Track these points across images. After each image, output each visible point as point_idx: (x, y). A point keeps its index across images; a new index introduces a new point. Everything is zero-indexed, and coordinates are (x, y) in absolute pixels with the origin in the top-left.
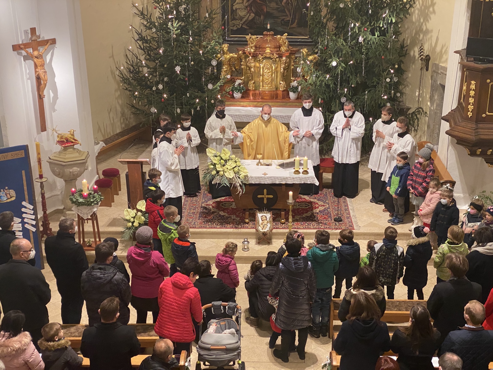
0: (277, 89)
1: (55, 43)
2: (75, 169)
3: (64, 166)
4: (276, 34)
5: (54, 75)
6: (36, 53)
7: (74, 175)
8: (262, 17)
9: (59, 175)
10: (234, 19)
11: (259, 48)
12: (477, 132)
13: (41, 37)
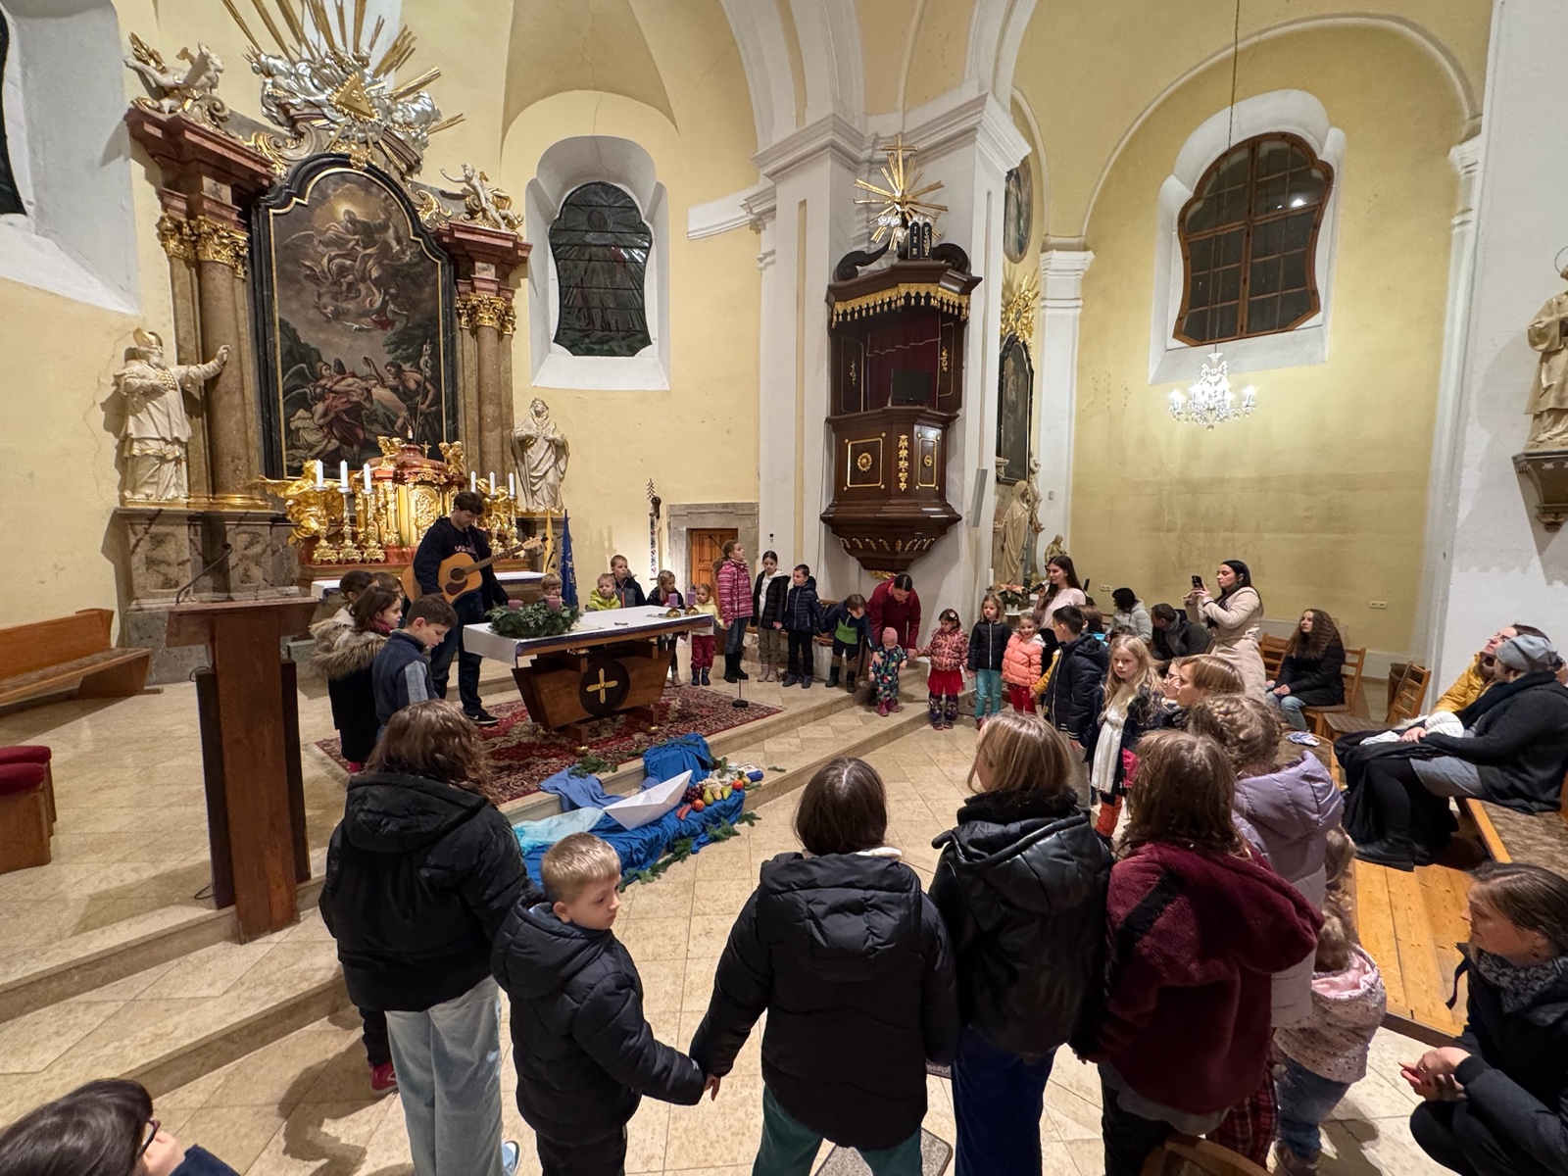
10: (292, 446)
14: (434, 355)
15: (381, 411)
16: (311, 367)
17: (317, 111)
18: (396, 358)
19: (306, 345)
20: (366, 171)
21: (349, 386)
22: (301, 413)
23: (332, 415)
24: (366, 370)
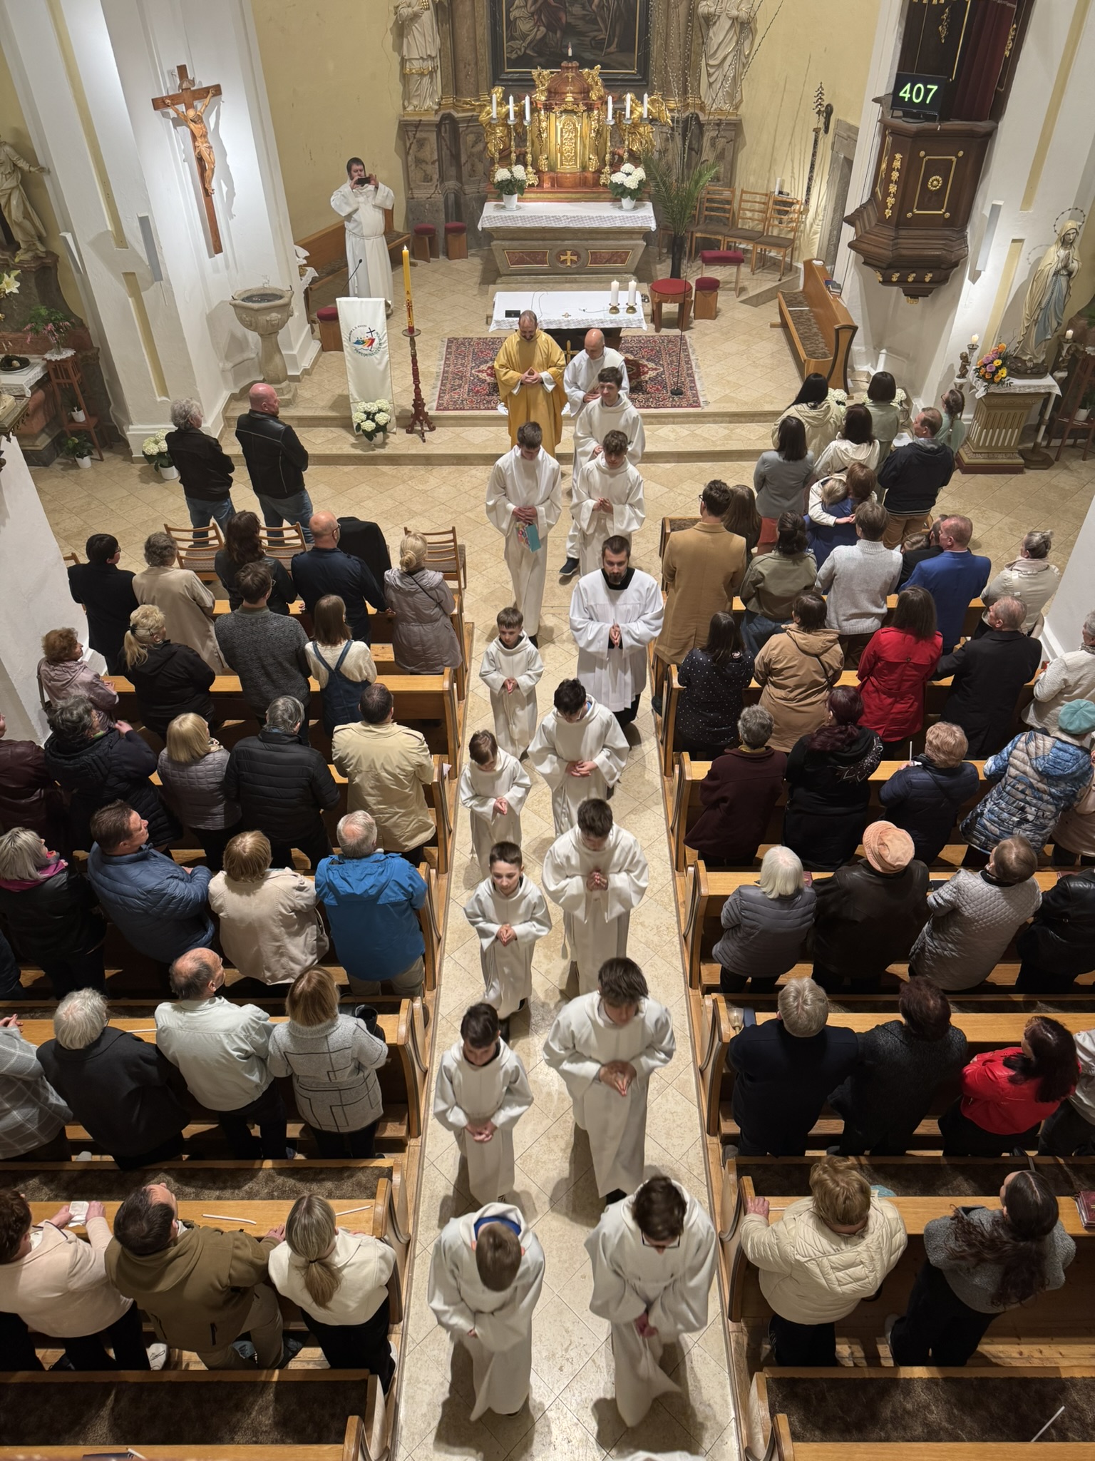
0: (584, 168)
1: (220, 93)
2: (275, 316)
3: (258, 310)
4: (582, 66)
5: (224, 154)
6: (191, 113)
7: (273, 326)
8: (559, 34)
9: (249, 326)
10: (511, 38)
11: (556, 93)
12: (897, 244)
13: (197, 82)
22: (518, 1)
23: (540, 1)
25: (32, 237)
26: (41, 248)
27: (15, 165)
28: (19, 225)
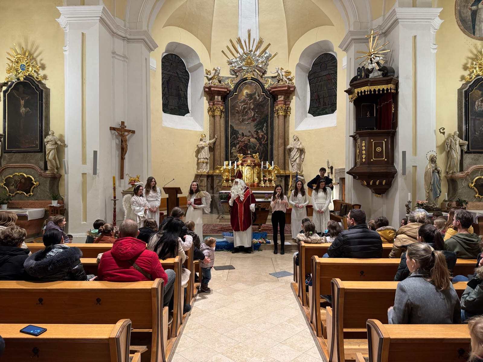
0: (254, 182)
1: (134, 133)
10: (231, 157)
12: (370, 169)
14: (267, 126)
15: (252, 145)
16: (236, 136)
17: (241, 68)
18: (257, 129)
19: (236, 130)
20: (251, 80)
21: (245, 139)
22: (234, 148)
23: (240, 148)
24: (249, 134)
25: (54, 166)
26: (56, 171)
27: (56, 143)
28: (50, 161)
